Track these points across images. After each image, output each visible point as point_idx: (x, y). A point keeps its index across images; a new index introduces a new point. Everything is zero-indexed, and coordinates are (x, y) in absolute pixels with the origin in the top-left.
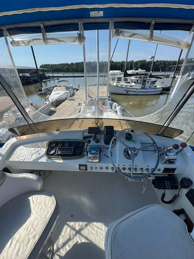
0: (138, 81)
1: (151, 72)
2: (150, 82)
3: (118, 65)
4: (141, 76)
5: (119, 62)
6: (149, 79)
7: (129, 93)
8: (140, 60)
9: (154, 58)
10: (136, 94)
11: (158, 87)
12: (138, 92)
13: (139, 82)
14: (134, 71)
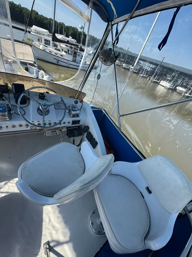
0: (68, 50)
1: (82, 44)
2: (80, 55)
3: (45, 22)
4: (73, 46)
5: (47, 19)
6: (80, 52)
7: (60, 63)
8: (71, 27)
9: (84, 29)
10: (68, 66)
11: (87, 63)
12: (69, 64)
13: (70, 52)
14: (64, 37)
